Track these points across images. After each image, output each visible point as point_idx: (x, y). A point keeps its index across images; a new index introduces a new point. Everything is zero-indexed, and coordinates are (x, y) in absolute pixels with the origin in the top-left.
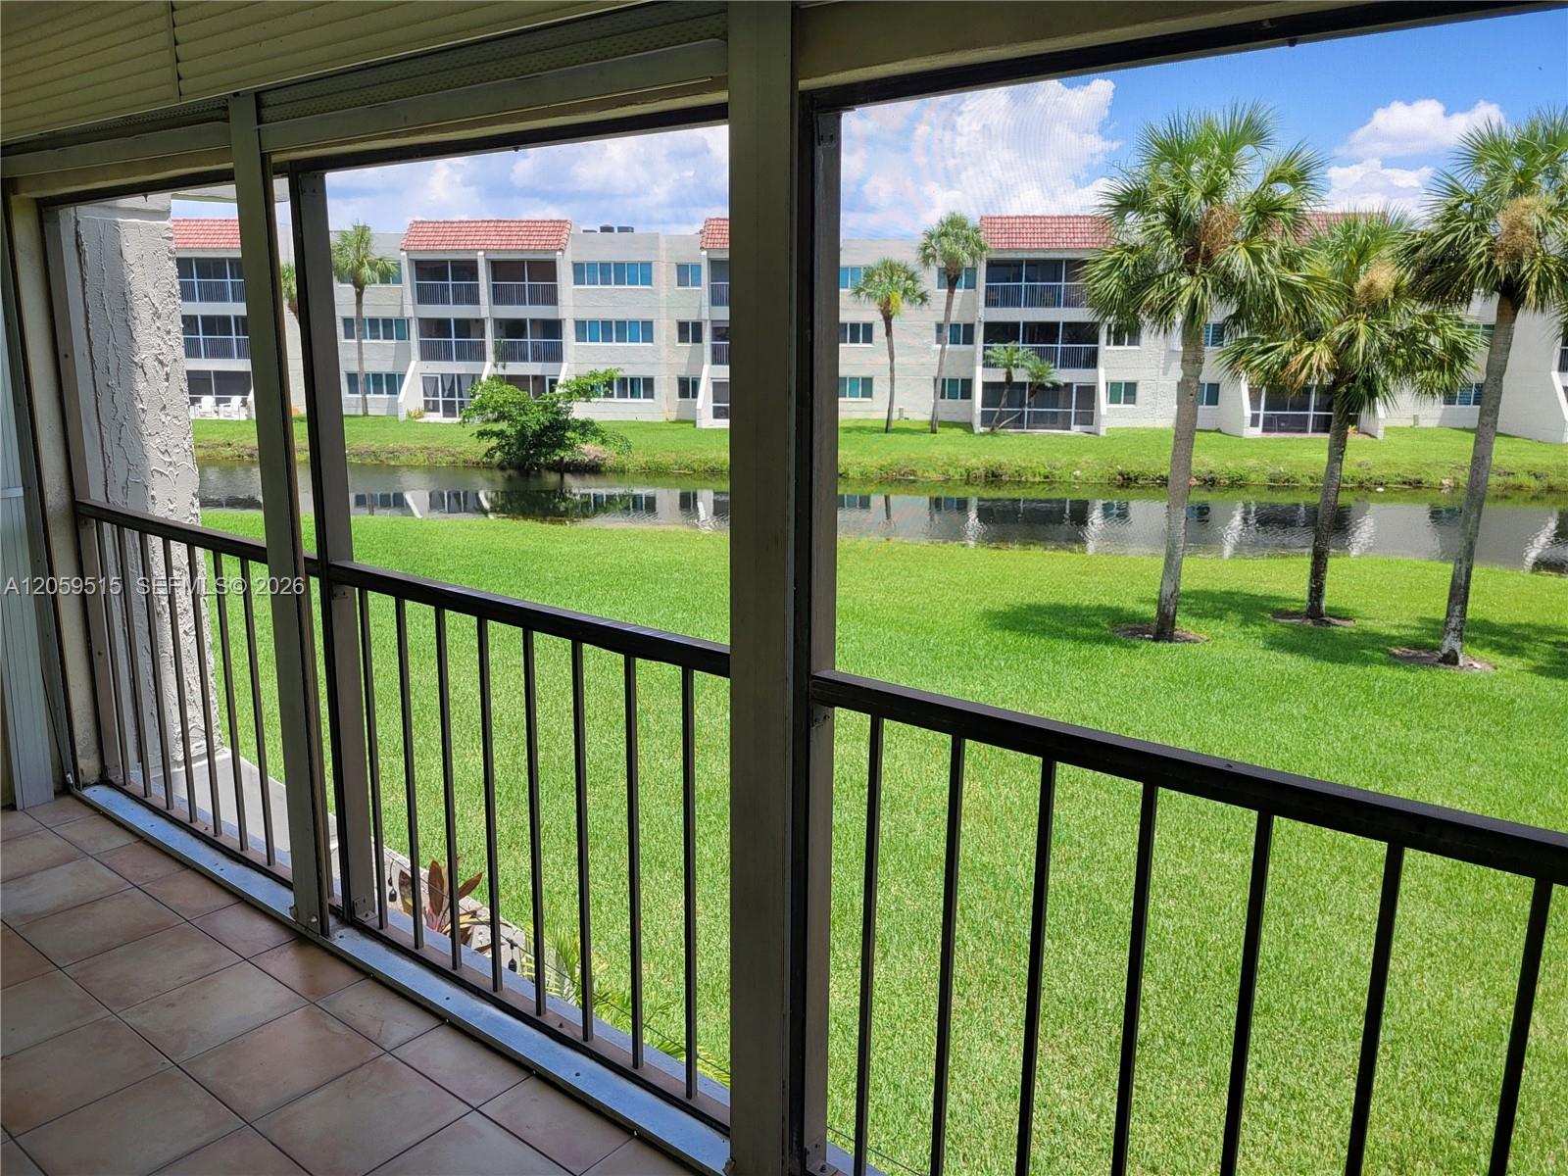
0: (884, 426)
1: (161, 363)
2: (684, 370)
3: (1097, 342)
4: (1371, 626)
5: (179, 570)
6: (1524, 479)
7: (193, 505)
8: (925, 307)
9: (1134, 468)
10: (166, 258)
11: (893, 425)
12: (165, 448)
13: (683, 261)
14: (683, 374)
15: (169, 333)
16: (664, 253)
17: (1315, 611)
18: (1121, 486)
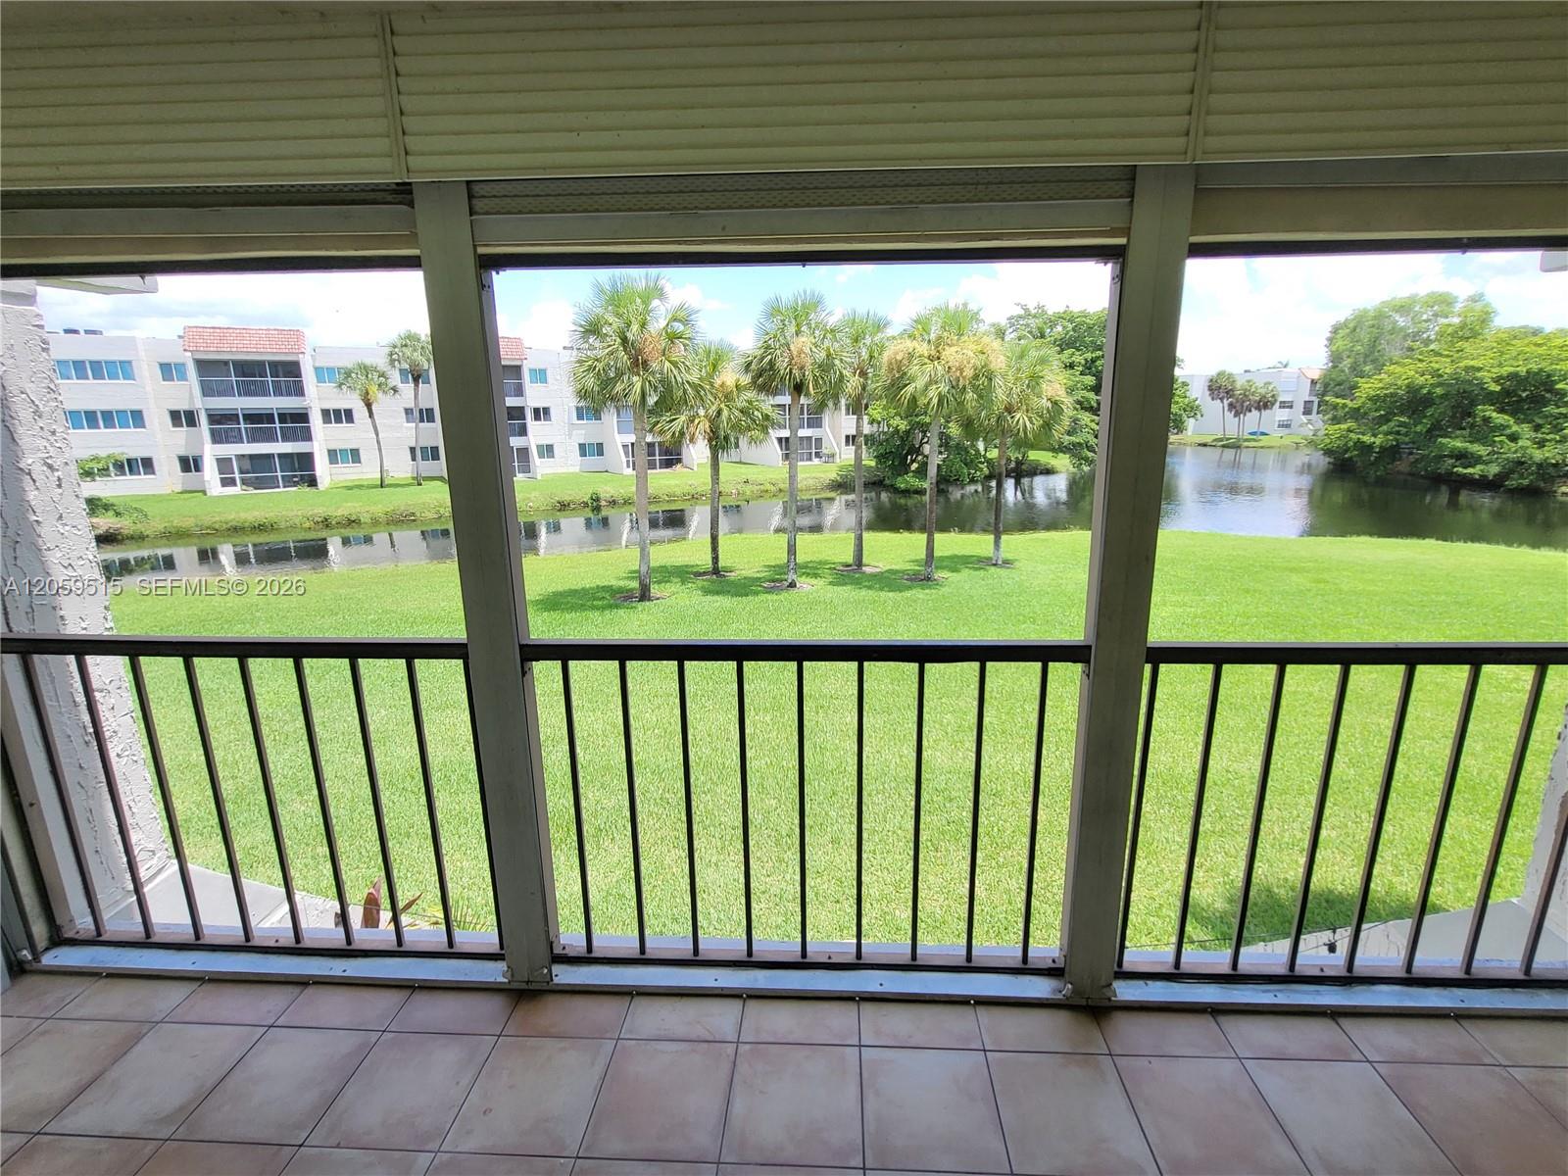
0: (379, 483)
1: (50, 467)
2: (183, 449)
3: (524, 419)
4: (745, 573)
5: (102, 691)
6: (769, 487)
7: (106, 619)
8: (397, 396)
9: (567, 498)
10: (39, 348)
11: (386, 482)
12: (68, 561)
13: (166, 361)
14: (183, 453)
15: (53, 433)
16: (143, 354)
17: (716, 571)
18: (560, 510)
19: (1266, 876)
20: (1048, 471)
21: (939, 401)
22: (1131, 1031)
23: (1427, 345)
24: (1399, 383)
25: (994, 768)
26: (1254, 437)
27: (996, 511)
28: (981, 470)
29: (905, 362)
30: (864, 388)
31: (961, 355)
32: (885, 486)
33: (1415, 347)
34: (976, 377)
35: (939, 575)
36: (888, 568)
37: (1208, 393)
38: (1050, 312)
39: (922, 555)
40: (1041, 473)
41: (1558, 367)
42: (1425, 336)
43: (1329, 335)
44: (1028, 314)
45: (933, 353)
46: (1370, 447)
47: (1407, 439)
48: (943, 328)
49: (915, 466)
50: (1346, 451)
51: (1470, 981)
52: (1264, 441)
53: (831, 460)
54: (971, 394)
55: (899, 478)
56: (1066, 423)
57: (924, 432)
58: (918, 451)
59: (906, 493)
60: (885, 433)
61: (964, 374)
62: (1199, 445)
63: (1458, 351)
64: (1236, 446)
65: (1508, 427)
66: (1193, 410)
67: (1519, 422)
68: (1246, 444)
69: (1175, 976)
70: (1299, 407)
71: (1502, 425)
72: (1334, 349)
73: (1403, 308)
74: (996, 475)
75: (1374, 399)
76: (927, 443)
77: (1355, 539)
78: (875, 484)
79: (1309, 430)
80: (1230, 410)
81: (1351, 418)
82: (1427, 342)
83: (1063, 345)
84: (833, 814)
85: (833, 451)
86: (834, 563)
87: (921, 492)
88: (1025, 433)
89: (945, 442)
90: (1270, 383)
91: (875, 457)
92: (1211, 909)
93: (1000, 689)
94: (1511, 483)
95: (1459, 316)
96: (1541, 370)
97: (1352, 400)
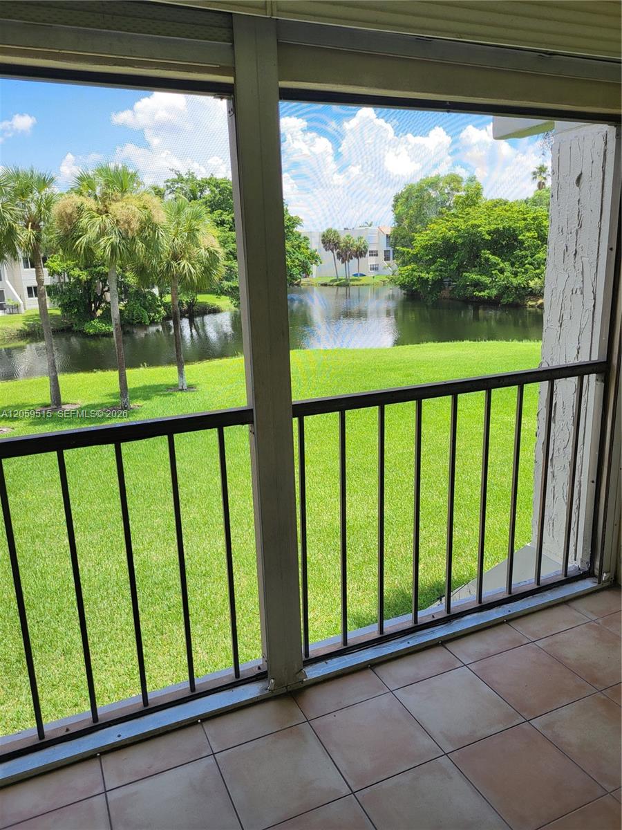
19: (400, 584)
20: (215, 311)
21: (112, 251)
22: (320, 699)
23: (449, 210)
24: (438, 236)
25: (202, 553)
26: (357, 278)
27: (176, 345)
28: (159, 312)
29: (75, 215)
30: (38, 239)
31: (125, 209)
32: (73, 331)
33: (443, 212)
34: (142, 230)
35: (134, 404)
36: (86, 403)
37: (322, 245)
38: (199, 178)
39: (116, 388)
40: (210, 313)
41: (518, 225)
42: (448, 204)
43: (393, 203)
44: (180, 179)
45: (101, 207)
46: (427, 280)
47: (446, 274)
48: (107, 186)
49: (99, 312)
50: (413, 285)
51: (512, 598)
52: (364, 280)
53: (15, 311)
54: (140, 244)
55: (87, 325)
56: (223, 271)
57: (104, 282)
58: (100, 299)
59: (96, 336)
60: (66, 284)
61: (132, 227)
62: (322, 285)
63: (467, 214)
64: (346, 285)
65: (498, 264)
66: (314, 258)
67: (504, 260)
68: (352, 283)
69: (346, 650)
70: (382, 255)
71: (495, 263)
72: (397, 212)
73: (433, 184)
74: (173, 316)
75: (425, 248)
76: (108, 291)
77: (425, 344)
78: (63, 331)
79: (389, 272)
80: (339, 258)
81: (413, 262)
82: (449, 208)
83: (213, 206)
84: (61, 629)
85: (16, 303)
86: (32, 406)
87: (109, 335)
88: (191, 278)
89: (124, 289)
90: (361, 238)
91: (59, 306)
92: (370, 617)
93: (198, 490)
94: (504, 301)
95: (464, 190)
96: (510, 227)
97: (412, 249)
